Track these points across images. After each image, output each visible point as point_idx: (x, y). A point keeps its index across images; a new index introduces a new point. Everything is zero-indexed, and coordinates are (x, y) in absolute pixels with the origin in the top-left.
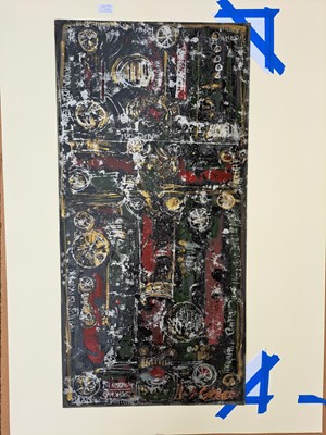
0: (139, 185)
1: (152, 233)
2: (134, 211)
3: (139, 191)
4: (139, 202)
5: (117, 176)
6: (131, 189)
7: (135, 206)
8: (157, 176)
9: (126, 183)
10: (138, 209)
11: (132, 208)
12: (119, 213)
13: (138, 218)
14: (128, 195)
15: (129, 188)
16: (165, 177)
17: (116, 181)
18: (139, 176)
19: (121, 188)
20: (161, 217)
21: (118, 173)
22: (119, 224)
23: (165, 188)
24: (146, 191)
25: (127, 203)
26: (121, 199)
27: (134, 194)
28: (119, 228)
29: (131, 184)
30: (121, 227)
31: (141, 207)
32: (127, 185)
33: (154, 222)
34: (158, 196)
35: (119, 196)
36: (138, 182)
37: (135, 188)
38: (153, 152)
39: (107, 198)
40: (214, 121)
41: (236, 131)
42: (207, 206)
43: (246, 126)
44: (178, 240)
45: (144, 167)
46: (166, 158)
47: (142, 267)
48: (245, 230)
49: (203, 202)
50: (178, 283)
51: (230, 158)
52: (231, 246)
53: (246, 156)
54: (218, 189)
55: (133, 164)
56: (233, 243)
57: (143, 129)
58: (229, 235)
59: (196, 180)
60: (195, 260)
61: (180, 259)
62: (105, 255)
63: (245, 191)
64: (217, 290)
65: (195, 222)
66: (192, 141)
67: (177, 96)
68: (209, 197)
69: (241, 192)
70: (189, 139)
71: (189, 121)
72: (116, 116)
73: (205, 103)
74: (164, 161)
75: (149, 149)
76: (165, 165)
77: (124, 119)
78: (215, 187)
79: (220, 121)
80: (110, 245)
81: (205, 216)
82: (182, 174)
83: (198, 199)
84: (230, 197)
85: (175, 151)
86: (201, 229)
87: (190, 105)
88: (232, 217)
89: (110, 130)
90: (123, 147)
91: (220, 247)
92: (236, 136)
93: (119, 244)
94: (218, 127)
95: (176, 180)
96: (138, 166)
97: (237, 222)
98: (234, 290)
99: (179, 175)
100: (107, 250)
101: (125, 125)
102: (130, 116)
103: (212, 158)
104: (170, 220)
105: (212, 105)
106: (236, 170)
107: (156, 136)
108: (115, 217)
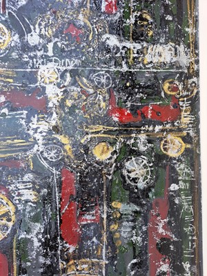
0: (56, 129)
1: (74, 193)
2: (50, 163)
3: (55, 136)
4: (56, 151)
5: (25, 117)
6: (44, 134)
7: (50, 156)
8: (80, 114)
9: (38, 126)
10: (54, 160)
11: (46, 159)
12: (29, 166)
13: (54, 172)
14: (40, 142)
15: (41, 132)
16: (90, 116)
17: (24, 123)
18: (55, 115)
19: (31, 132)
20: (87, 170)
21: (26, 112)
22: (29, 182)
23: (91, 131)
24: (65, 136)
25: (39, 153)
26: (31, 147)
27: (49, 140)
28: (28, 187)
29: (44, 127)
30: (31, 186)
31: (58, 157)
32: (39, 128)
33: (77, 176)
34: (82, 141)
35: (28, 144)
36: (53, 123)
37: (50, 132)
38: (74, 83)
39: (10, 146)
40: (154, 42)
41: (183, 54)
42: (148, 153)
43: (196, 47)
44: (110, 200)
45: (62, 104)
46: (91, 91)
47: (62, 239)
48: (199, 184)
49: (142, 148)
50: (112, 259)
51: (176, 89)
52: (181, 206)
53: (197, 86)
54: (162, 131)
55: (46, 100)
56: (184, 201)
57: (60, 53)
58: (178, 193)
59: (132, 120)
60: (133, 228)
61: (114, 227)
62: (10, 224)
63: (198, 132)
64: (165, 268)
65: (132, 175)
66: (125, 68)
67: (103, 8)
68: (150, 141)
69: (192, 133)
70: (121, 65)
71: (121, 41)
72: (22, 35)
73: (141, 18)
74: (88, 95)
75: (68, 78)
76: (90, 99)
77: (33, 39)
78: (158, 128)
79: (162, 40)
80: (17, 211)
81: (145, 166)
82: (113, 111)
83: (135, 145)
84: (178, 141)
85: (103, 81)
86: (141, 184)
87: (121, 21)
88: (181, 168)
89: (15, 56)
90: (32, 77)
91: (167, 208)
92: (184, 60)
93: (28, 209)
94: (159, 48)
95: (106, 120)
96: (53, 102)
97: (188, 175)
98: (187, 266)
99: (109, 114)
100: (13, 218)
101: (35, 48)
102: (41, 36)
103: (152, 90)
104: (98, 173)
105: (151, 20)
106: (185, 105)
107: (77, 62)
108: (23, 172)
